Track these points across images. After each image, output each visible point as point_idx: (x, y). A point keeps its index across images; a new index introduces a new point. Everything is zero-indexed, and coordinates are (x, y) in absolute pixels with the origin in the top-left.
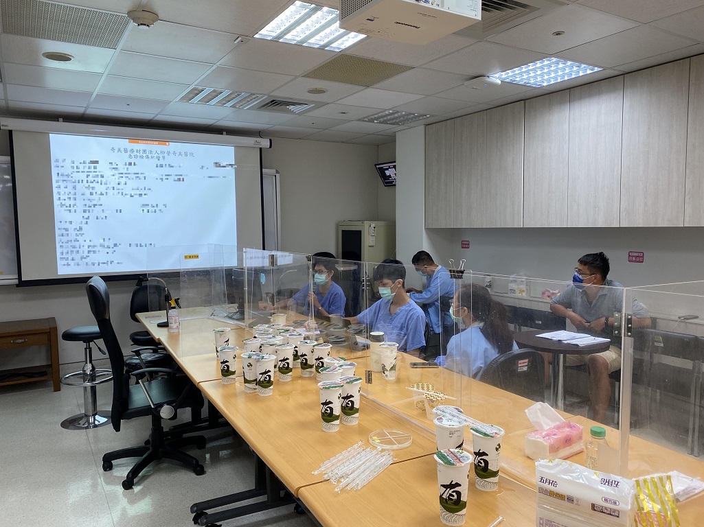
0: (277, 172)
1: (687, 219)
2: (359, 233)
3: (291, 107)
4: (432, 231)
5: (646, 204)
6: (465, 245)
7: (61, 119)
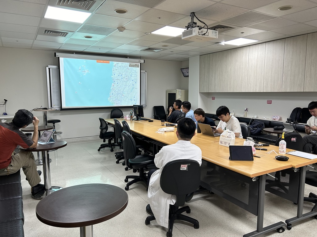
0: (146, 72)
1: (283, 89)
2: (175, 94)
3: (155, 50)
4: (202, 93)
5: (271, 85)
6: (213, 98)
7: (74, 53)
